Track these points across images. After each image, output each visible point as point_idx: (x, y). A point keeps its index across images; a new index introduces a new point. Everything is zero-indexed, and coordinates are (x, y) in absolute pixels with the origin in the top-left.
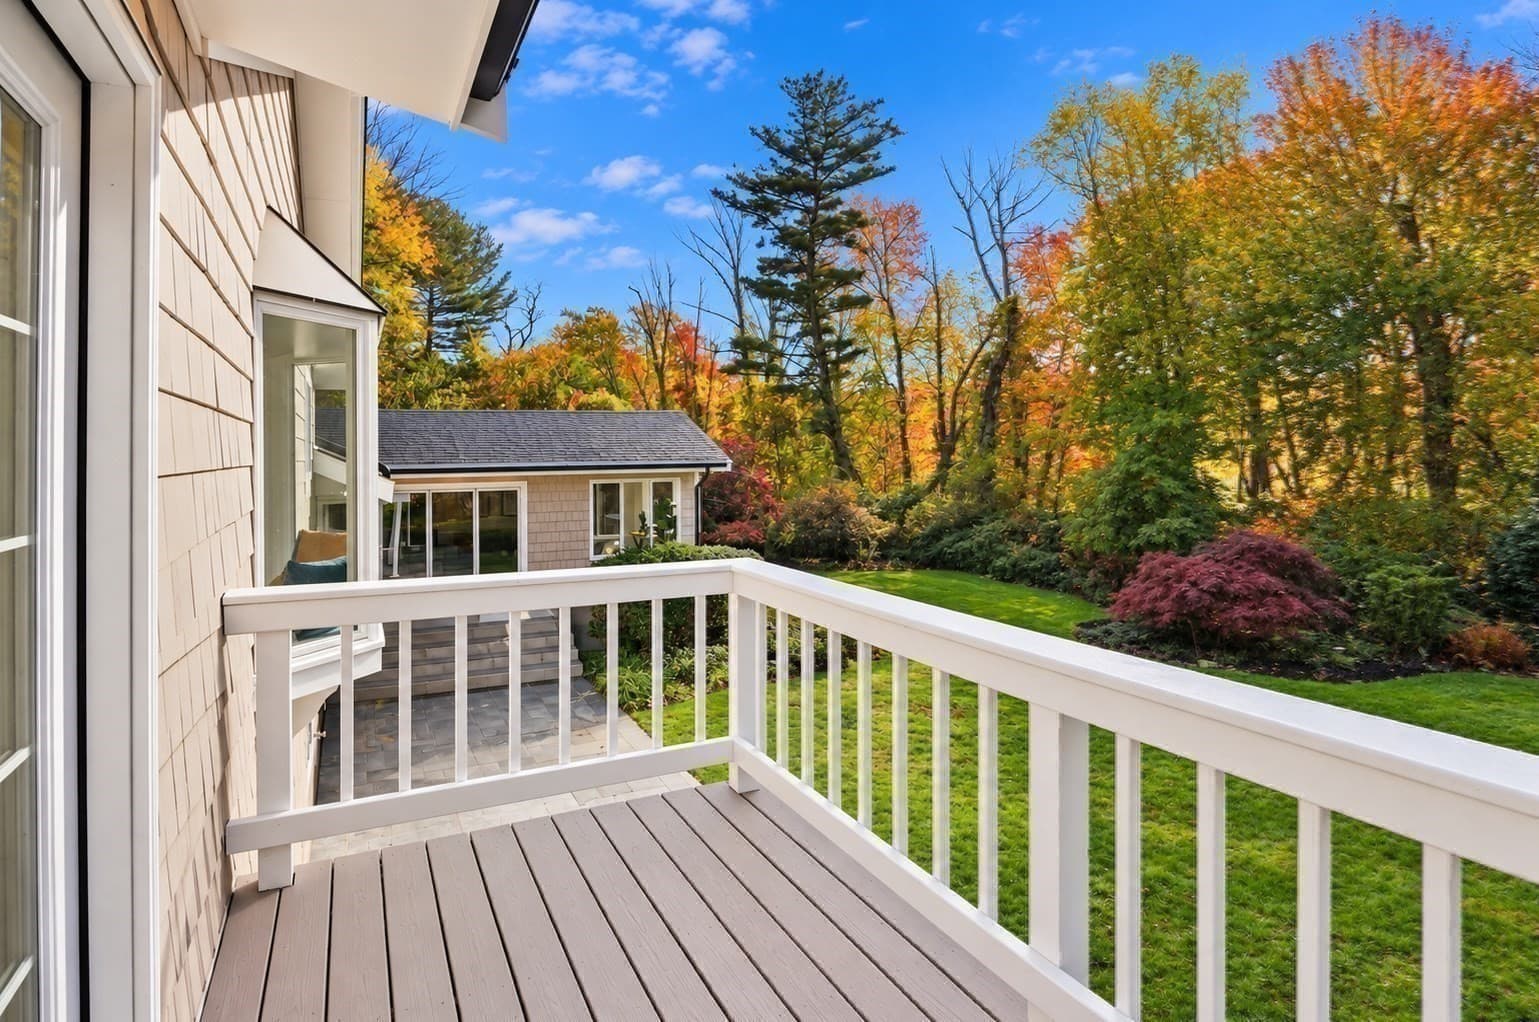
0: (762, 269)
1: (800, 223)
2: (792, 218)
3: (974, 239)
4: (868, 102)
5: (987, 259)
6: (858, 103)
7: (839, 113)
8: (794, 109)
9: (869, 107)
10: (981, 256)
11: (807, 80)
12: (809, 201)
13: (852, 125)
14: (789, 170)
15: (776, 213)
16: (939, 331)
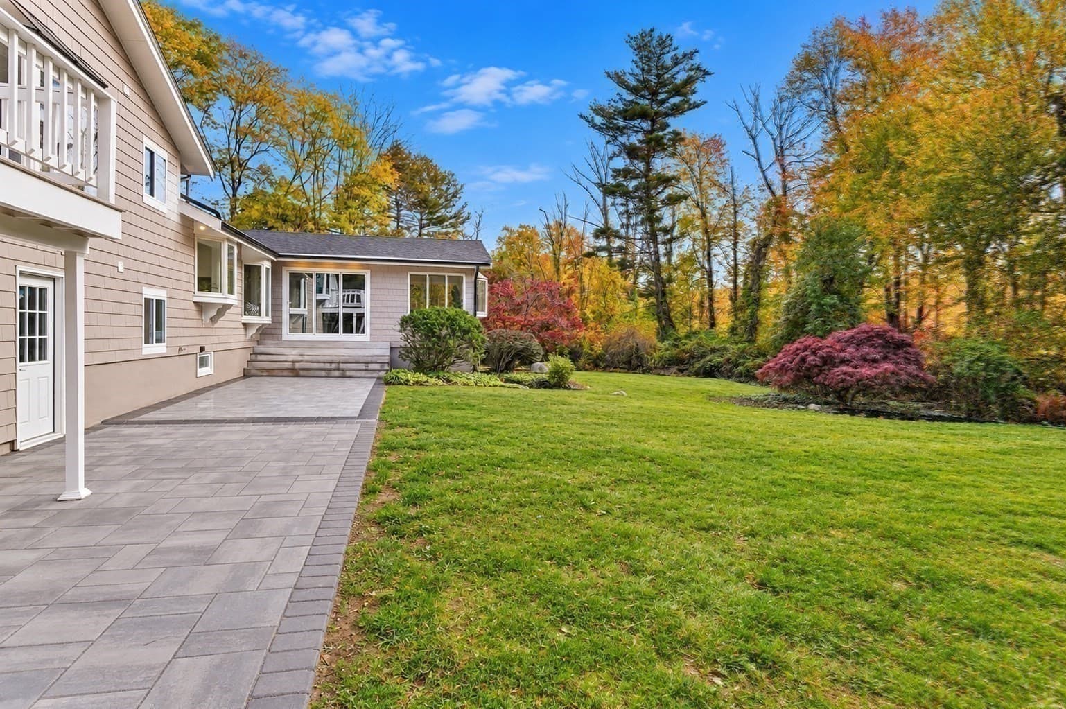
0: (614, 177)
1: (640, 142)
2: (635, 139)
3: (758, 159)
4: (688, 52)
5: (769, 174)
6: (680, 54)
7: (667, 60)
8: (636, 58)
9: (689, 56)
10: (763, 172)
11: (643, 35)
12: (646, 125)
13: (676, 69)
14: (632, 102)
15: (622, 134)
16: (735, 226)
